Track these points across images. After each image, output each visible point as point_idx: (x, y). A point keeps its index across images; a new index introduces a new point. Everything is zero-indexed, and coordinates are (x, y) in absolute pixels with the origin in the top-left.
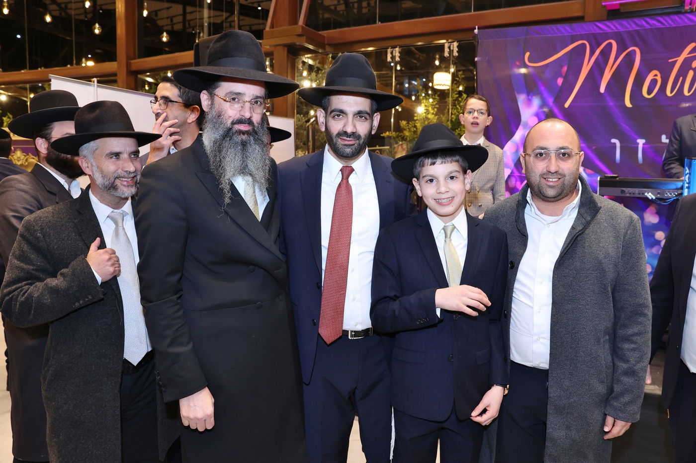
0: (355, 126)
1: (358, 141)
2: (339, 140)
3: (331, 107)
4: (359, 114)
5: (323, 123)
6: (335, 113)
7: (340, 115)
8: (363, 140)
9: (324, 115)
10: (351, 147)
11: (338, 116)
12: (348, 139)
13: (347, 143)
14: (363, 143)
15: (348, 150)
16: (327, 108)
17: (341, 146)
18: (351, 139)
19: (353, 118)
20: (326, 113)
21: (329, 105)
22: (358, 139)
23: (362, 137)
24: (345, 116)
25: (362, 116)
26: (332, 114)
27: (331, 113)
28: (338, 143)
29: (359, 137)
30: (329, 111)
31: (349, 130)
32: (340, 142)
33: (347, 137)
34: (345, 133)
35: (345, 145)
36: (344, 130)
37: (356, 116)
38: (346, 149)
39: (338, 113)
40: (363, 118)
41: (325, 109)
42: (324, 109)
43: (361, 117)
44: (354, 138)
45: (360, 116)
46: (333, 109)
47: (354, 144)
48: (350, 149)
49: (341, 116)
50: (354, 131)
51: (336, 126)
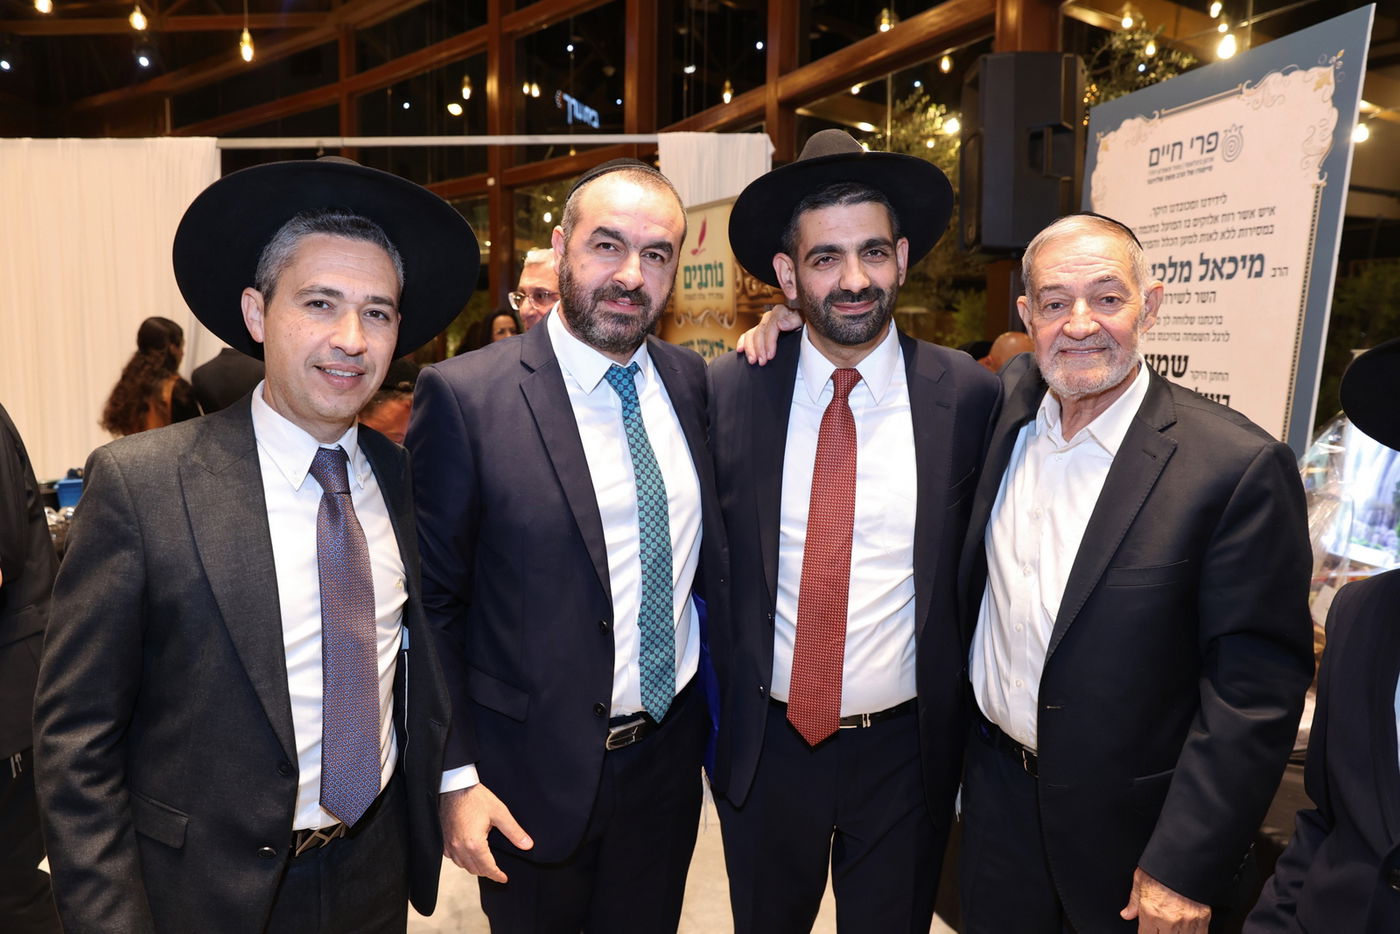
2: (834, 309)
3: (805, 246)
5: (790, 282)
6: (817, 255)
9: (791, 265)
16: (797, 249)
17: (839, 321)
19: (859, 258)
20: (795, 260)
21: (801, 242)
26: (812, 260)
27: (807, 258)
30: (802, 253)
32: (837, 314)
33: (853, 301)
34: (848, 294)
37: (863, 254)
38: (853, 327)
39: (824, 255)
40: (879, 254)
41: (791, 252)
42: (787, 254)
46: (810, 248)
48: (861, 326)
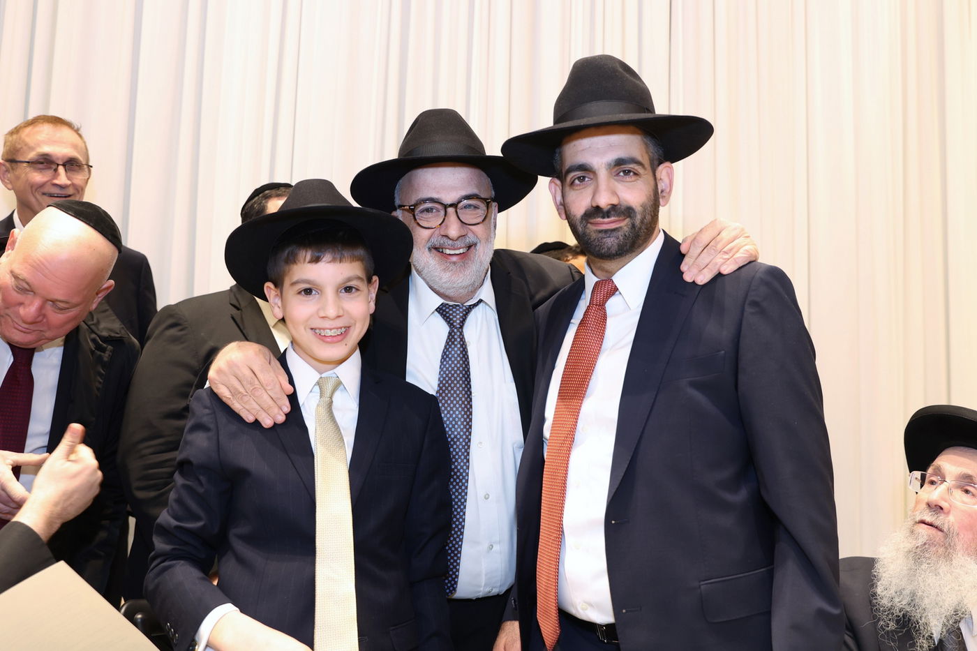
0: (614, 193)
1: (628, 220)
4: (622, 167)
7: (584, 177)
8: (639, 217)
10: (615, 234)
11: (582, 179)
12: (606, 220)
13: (605, 227)
14: (642, 222)
15: (611, 242)
18: (612, 219)
22: (628, 217)
23: (636, 210)
24: (592, 176)
25: (629, 171)
28: (588, 231)
29: (628, 212)
31: (604, 201)
35: (601, 231)
36: (594, 205)
43: (627, 172)
44: (618, 215)
45: (624, 171)
47: (621, 227)
49: (587, 179)
50: (615, 201)
51: (581, 202)
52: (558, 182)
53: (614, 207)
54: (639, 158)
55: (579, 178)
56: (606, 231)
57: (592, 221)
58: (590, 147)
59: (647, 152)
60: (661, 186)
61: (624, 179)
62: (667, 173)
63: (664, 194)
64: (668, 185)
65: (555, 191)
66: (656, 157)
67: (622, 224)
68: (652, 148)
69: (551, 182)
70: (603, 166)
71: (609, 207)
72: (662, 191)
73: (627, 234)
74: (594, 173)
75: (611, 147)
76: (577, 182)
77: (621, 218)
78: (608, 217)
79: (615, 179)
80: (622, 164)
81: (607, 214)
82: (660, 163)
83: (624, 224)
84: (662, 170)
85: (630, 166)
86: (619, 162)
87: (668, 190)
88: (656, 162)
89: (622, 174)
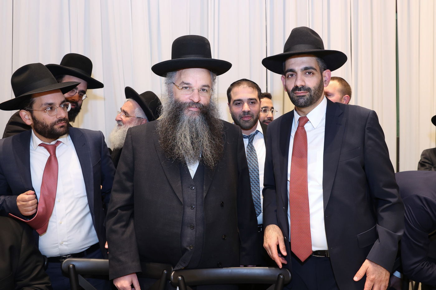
0: (304, 81)
1: (308, 93)
7: (293, 75)
8: (313, 92)
10: (303, 98)
11: (292, 75)
12: (300, 92)
13: (300, 95)
15: (302, 101)
18: (302, 91)
23: (312, 89)
24: (295, 74)
28: (294, 96)
29: (309, 90)
35: (298, 97)
36: (295, 85)
43: (310, 73)
44: (304, 90)
45: (309, 73)
49: (294, 75)
50: (303, 84)
51: (291, 84)
52: (284, 76)
53: (303, 86)
54: (314, 67)
55: (291, 75)
56: (300, 96)
57: (295, 92)
58: (295, 63)
59: (318, 65)
60: (324, 79)
61: (308, 76)
62: (328, 74)
63: (326, 82)
64: (328, 79)
65: (284, 80)
66: (323, 67)
67: (306, 94)
68: (320, 64)
69: (282, 77)
70: (299, 70)
71: (301, 86)
72: (325, 81)
73: (308, 98)
74: (296, 73)
75: (303, 63)
76: (290, 76)
77: (305, 92)
78: (301, 91)
79: (304, 76)
80: (307, 69)
81: (300, 90)
82: (325, 70)
83: (307, 94)
84: (326, 73)
85: (310, 70)
86: (306, 69)
87: (328, 81)
88: (323, 70)
89: (307, 73)
